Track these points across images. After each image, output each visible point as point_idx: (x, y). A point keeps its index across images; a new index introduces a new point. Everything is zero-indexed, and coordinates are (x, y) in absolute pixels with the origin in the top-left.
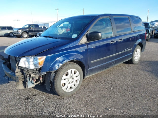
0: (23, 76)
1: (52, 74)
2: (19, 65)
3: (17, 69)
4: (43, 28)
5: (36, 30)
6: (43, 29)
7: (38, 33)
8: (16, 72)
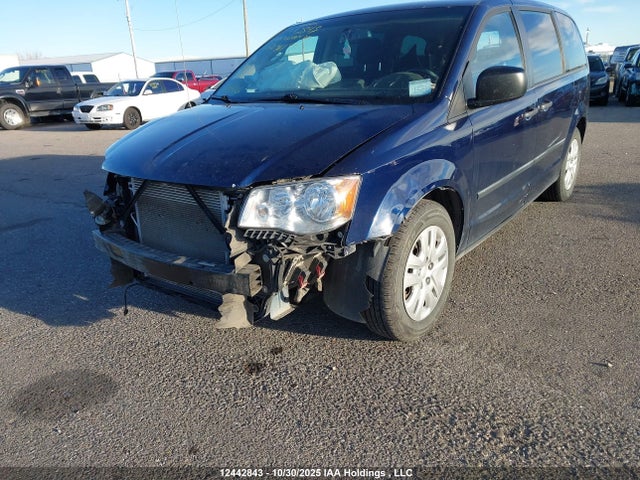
0: (258, 271)
1: (376, 251)
2: (242, 224)
3: (234, 239)
4: (84, 81)
5: (59, 92)
6: (84, 85)
7: (79, 104)
8: (233, 252)
